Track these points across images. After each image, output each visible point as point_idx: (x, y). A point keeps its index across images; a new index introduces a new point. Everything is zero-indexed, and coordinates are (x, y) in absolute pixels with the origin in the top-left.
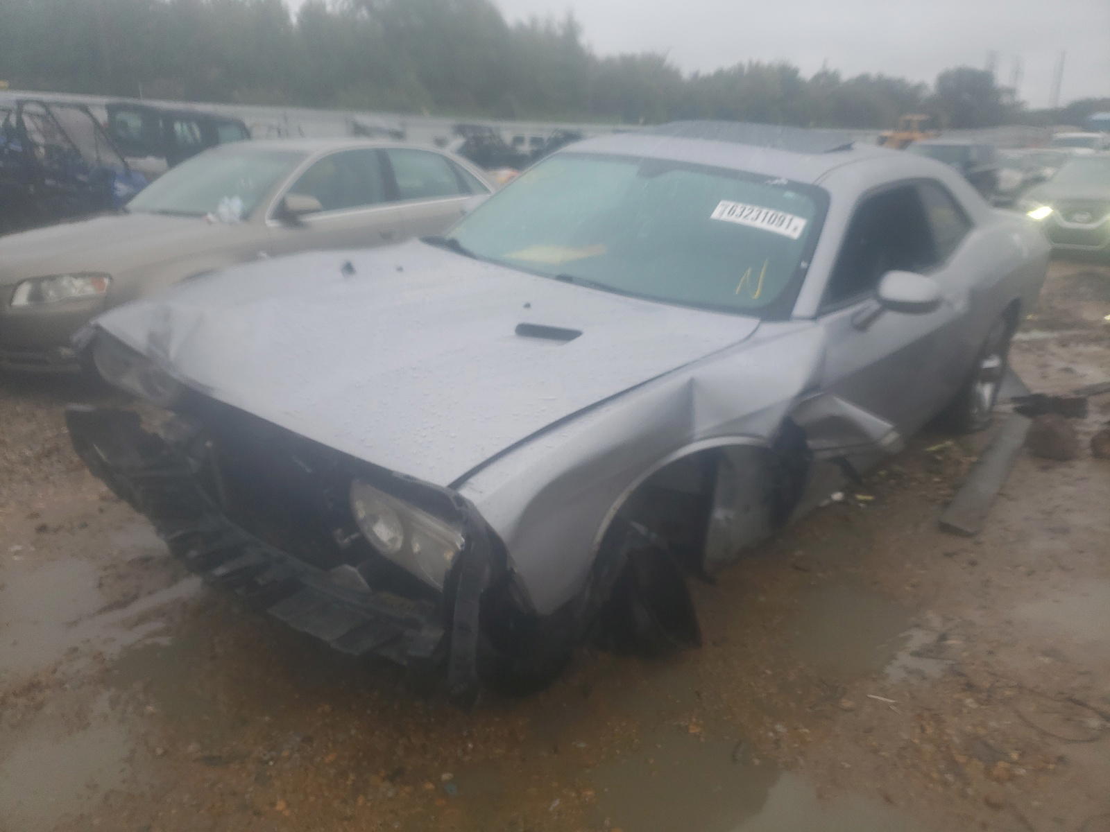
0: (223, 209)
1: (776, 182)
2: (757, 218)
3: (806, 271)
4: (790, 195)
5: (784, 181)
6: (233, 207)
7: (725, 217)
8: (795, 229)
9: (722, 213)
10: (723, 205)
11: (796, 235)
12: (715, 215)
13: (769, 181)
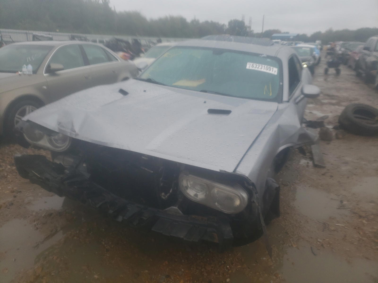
0: (24, 69)
1: (263, 56)
2: (262, 68)
3: (283, 85)
4: (269, 60)
5: (265, 55)
6: (28, 69)
7: (251, 68)
8: (275, 71)
9: (250, 67)
10: (249, 64)
11: (276, 73)
12: (248, 67)
13: (260, 56)
